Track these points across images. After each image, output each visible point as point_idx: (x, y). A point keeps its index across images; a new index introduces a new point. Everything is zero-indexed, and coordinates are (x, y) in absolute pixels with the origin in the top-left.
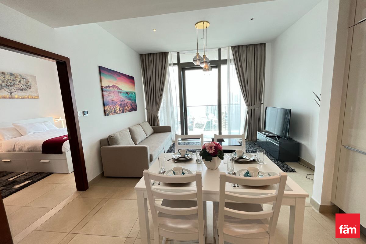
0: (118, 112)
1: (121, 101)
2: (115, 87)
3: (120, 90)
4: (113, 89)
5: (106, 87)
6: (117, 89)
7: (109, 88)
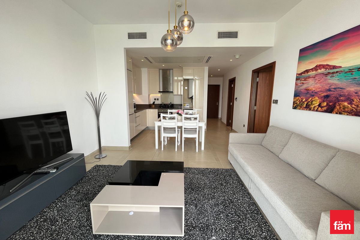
1: (329, 90)
2: (322, 67)
3: (332, 70)
4: (314, 73)
5: (302, 73)
6: (326, 69)
7: (307, 73)
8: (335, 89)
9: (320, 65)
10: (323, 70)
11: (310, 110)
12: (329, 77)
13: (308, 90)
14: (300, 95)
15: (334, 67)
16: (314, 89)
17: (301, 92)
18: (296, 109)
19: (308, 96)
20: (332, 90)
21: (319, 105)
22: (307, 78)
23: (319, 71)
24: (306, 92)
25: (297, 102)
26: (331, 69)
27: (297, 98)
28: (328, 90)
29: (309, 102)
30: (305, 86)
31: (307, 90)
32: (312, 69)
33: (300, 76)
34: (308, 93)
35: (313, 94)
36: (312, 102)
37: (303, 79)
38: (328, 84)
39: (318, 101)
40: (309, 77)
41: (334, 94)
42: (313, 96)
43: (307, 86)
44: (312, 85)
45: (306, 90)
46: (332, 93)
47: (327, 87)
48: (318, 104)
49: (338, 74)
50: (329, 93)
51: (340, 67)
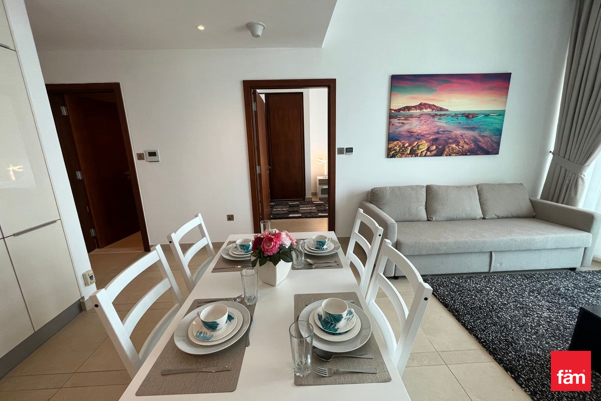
0: (424, 154)
1: (438, 133)
2: (427, 106)
3: (439, 112)
4: (418, 112)
5: (399, 110)
6: (433, 109)
7: (409, 110)
8: (443, 131)
9: (425, 104)
10: (429, 111)
11: (416, 155)
13: (412, 132)
14: (400, 139)
15: (441, 109)
16: (419, 131)
17: (401, 134)
18: (395, 157)
19: (413, 139)
20: (441, 132)
21: (428, 150)
22: (408, 117)
24: (409, 135)
25: (395, 148)
26: (438, 110)
27: (395, 142)
28: (436, 133)
29: (414, 147)
30: (406, 127)
31: (410, 132)
32: (415, 107)
33: (397, 113)
34: (411, 136)
35: (419, 137)
36: (418, 146)
37: (403, 118)
39: (426, 145)
40: (412, 116)
41: (443, 137)
42: (419, 139)
43: (409, 127)
44: (415, 126)
45: (408, 132)
46: (440, 135)
47: (435, 130)
48: (426, 148)
49: (445, 117)
50: (437, 136)
51: (447, 110)
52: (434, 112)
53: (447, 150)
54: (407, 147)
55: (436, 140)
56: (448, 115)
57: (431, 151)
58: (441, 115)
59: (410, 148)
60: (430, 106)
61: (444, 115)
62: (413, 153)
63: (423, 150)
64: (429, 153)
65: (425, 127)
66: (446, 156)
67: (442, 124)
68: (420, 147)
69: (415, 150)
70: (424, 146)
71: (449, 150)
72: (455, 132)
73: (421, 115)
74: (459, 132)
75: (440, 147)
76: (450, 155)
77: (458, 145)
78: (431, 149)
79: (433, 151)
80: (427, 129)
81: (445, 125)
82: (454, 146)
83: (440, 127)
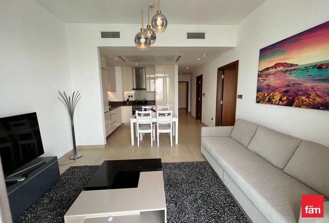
1: (288, 86)
4: (274, 70)
5: (263, 71)
6: (285, 67)
7: (268, 70)
8: (293, 84)
9: (279, 64)
10: (282, 68)
11: (272, 103)
12: (287, 74)
15: (292, 65)
23: (278, 68)
26: (289, 67)
31: (268, 86)
32: (272, 67)
33: (261, 73)
35: (274, 89)
36: (273, 96)
38: (287, 80)
47: (286, 83)
49: (295, 71)
50: (288, 88)
51: (297, 65)
52: (286, 68)
53: (297, 101)
54: (266, 97)
55: (286, 92)
56: (298, 69)
57: (282, 101)
58: (291, 70)
59: (268, 97)
60: (282, 65)
61: (294, 70)
62: (270, 101)
63: (277, 99)
64: (281, 102)
65: (278, 81)
66: (296, 107)
67: (292, 77)
68: (275, 97)
69: (271, 100)
70: (277, 97)
71: (299, 101)
72: (305, 85)
73: (276, 72)
74: (309, 85)
75: (290, 98)
76: (299, 107)
77: (308, 97)
78: (283, 99)
79: (284, 101)
80: (280, 83)
81: (295, 79)
82: (304, 98)
83: (291, 80)
